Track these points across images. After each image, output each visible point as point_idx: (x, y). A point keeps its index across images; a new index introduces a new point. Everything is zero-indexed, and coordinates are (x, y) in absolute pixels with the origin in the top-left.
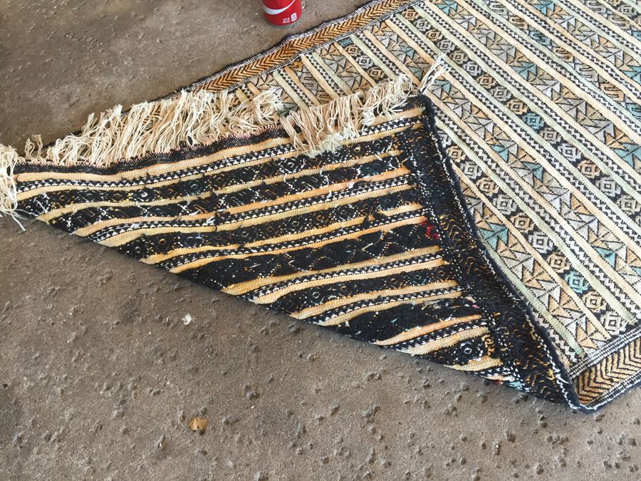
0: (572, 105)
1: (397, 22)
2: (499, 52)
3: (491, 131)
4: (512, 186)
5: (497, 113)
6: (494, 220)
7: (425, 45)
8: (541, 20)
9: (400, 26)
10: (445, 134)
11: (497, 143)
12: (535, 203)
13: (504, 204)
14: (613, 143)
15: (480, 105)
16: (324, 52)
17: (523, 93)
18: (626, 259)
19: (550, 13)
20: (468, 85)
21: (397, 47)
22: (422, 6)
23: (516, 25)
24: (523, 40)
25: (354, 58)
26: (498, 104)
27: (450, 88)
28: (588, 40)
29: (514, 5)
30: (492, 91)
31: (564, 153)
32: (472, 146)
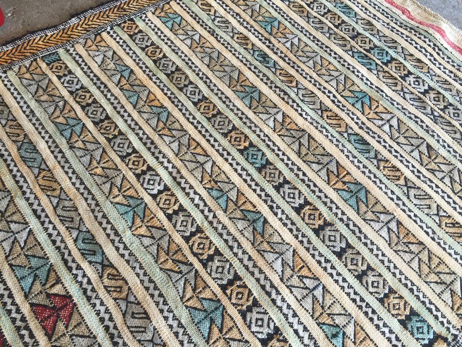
0: (294, 137)
1: (115, 35)
2: (222, 74)
3: (209, 171)
4: (230, 244)
5: (217, 147)
6: (207, 294)
7: (144, 63)
8: (266, 39)
9: (118, 40)
10: (158, 175)
11: (216, 186)
12: (255, 266)
13: (220, 270)
14: (336, 182)
15: (199, 138)
16: (24, 70)
17: (245, 123)
18: (355, 338)
19: (275, 31)
20: (187, 113)
21: (112, 66)
22: (143, 18)
23: (240, 44)
24: (247, 61)
25: (59, 77)
26: (219, 137)
27: (168, 117)
28: (311, 62)
29: (239, 21)
30: (213, 120)
31: (286, 197)
32: (187, 190)
